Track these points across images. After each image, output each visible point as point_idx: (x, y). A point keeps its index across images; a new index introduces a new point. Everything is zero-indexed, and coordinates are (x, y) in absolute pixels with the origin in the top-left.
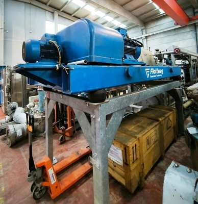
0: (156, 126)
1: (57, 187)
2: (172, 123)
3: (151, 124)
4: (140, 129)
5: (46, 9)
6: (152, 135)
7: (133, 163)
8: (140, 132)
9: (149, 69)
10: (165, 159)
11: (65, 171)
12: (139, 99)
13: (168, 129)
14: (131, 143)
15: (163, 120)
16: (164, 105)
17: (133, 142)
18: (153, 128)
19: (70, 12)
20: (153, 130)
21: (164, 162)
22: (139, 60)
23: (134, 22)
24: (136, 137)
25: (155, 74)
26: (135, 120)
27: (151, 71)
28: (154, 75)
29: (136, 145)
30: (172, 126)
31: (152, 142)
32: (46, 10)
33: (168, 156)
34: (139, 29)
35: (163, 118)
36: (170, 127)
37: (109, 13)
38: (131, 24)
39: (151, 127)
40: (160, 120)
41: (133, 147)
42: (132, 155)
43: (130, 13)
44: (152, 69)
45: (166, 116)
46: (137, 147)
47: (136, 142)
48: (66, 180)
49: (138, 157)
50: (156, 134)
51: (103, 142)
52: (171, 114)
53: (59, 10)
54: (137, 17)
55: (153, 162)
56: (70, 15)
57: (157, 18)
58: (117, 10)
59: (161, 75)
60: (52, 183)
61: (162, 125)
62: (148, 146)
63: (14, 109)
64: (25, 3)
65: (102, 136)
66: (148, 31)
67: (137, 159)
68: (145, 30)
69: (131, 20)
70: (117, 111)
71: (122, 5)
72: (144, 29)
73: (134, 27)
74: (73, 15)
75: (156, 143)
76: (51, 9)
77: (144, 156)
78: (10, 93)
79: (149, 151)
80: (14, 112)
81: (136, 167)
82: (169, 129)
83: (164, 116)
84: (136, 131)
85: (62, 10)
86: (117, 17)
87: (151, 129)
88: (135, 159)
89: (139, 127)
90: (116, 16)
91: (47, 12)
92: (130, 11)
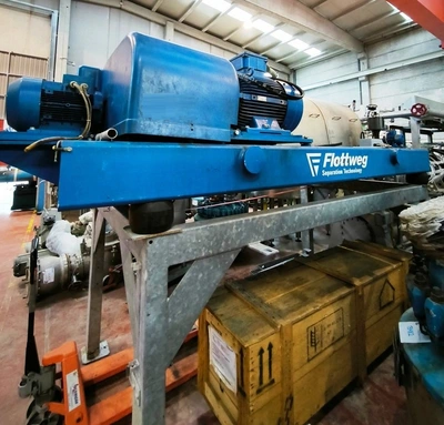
0: (342, 298)
1: (79, 420)
2: (397, 293)
3: (330, 291)
4: (295, 302)
5: (150, 18)
6: (327, 322)
7: (259, 391)
8: (293, 310)
9: (319, 155)
10: (368, 389)
11: (117, 380)
12: (281, 227)
13: (382, 308)
14: (254, 340)
15: (364, 286)
16: (384, 245)
17: (263, 339)
18: (332, 303)
19: (200, 24)
20: (330, 310)
21: (363, 394)
22: (300, 130)
23: (339, 44)
24: (274, 325)
25: (340, 168)
26: (293, 277)
27: (326, 160)
28: (334, 168)
29: (270, 346)
30: (397, 301)
31: (327, 340)
32: (150, 20)
33: (377, 381)
34: (353, 59)
35: (369, 279)
36: (389, 304)
37: (282, 23)
38: (334, 48)
39: (327, 300)
40: (357, 283)
41: (261, 351)
42: (258, 370)
43: (330, 23)
44: (327, 155)
45: (379, 273)
46: (273, 350)
47: (274, 339)
48: (108, 405)
49: (276, 376)
50: (339, 320)
51: (153, 335)
52: (394, 270)
53: (177, 19)
54: (347, 31)
55: (326, 393)
56: (200, 29)
57: (396, 33)
58: (300, 18)
59: (360, 171)
60: (71, 409)
61: (362, 297)
62: (312, 350)
63: (49, 223)
64: (110, 7)
65: (153, 318)
66: (373, 63)
67: (272, 382)
68: (365, 61)
69: (332, 38)
70: (207, 257)
71: (312, 7)
72: (363, 58)
73: (338, 55)
74: (205, 30)
75: (339, 345)
76: (160, 19)
77: (296, 376)
78: (56, 188)
79: (314, 363)
80: (50, 229)
81: (269, 403)
82: (387, 310)
83: (371, 275)
84: (282, 307)
85: (182, 19)
86: (300, 33)
87: (324, 307)
88: (266, 380)
89: (295, 295)
90: (298, 30)
91: (152, 24)
92: (331, 19)
